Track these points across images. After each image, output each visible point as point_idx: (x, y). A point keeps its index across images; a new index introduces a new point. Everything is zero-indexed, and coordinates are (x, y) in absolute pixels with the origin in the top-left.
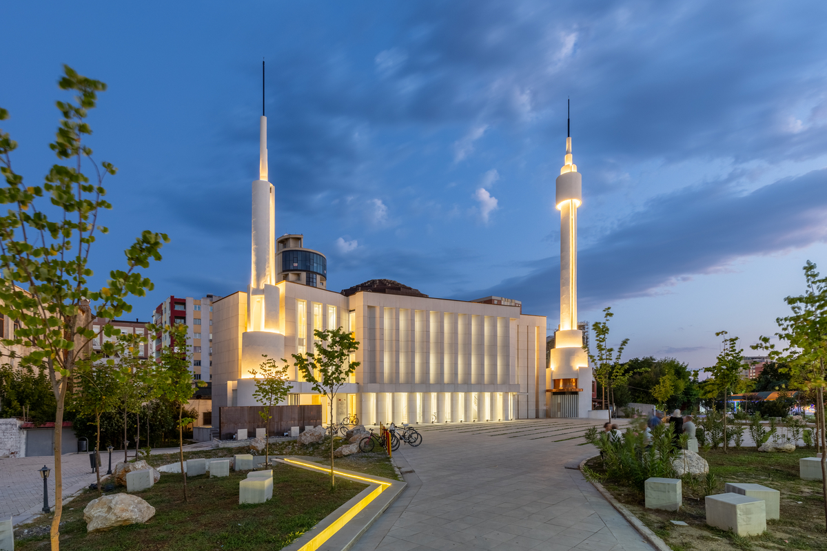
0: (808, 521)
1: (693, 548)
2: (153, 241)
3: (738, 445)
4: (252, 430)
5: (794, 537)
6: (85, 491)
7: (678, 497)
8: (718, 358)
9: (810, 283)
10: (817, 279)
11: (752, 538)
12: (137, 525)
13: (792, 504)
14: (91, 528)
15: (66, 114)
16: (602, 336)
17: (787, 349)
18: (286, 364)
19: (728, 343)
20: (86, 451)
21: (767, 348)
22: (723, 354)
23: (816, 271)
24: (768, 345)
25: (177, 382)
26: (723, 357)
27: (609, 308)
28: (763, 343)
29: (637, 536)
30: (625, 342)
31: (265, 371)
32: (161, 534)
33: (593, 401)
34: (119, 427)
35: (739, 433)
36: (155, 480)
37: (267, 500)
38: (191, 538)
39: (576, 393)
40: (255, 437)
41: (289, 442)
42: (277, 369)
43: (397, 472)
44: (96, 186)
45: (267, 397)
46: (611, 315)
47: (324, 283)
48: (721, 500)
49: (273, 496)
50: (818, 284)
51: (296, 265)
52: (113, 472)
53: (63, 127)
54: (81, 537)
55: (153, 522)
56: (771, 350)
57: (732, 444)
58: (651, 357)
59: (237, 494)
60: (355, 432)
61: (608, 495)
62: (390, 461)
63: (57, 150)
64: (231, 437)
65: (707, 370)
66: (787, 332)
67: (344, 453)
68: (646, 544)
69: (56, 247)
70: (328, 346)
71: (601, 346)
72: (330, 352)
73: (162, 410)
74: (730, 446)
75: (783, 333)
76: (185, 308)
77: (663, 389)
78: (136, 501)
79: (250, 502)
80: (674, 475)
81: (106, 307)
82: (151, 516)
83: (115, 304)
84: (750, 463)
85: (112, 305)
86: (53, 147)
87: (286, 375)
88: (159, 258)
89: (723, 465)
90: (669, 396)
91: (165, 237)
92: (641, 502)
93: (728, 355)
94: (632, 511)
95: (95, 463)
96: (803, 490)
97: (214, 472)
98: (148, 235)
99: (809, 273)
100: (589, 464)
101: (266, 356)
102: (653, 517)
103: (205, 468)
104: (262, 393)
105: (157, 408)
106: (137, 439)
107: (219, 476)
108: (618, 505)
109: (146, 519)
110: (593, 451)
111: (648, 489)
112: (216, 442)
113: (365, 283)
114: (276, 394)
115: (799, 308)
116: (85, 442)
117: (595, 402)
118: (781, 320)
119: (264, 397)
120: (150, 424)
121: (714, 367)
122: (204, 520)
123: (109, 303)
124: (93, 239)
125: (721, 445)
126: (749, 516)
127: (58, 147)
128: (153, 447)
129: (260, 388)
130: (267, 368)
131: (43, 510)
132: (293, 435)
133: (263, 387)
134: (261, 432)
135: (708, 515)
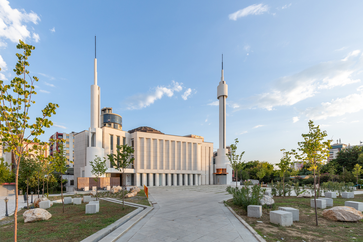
0: (310, 222)
1: (264, 230)
2: (52, 107)
3: (289, 195)
4: (91, 187)
5: (303, 227)
6: (22, 209)
7: (260, 212)
8: (281, 160)
9: (311, 129)
10: (313, 127)
11: (287, 227)
12: (45, 220)
13: (305, 216)
14: (26, 221)
15: (20, 58)
16: (234, 150)
17: (302, 155)
18: (105, 159)
19: (285, 154)
20: (21, 195)
21: (294, 154)
22: (283, 159)
23: (313, 124)
24: (295, 153)
25: (60, 165)
26: (283, 160)
27: (237, 139)
28: (293, 152)
29: (243, 226)
30: (243, 153)
31: (96, 162)
32: (54, 224)
33: (233, 178)
34: (35, 185)
35: (290, 191)
36: (51, 205)
37: (97, 212)
38: (66, 225)
39: (226, 175)
40: (92, 190)
41: (106, 192)
42: (101, 161)
43: (150, 203)
44: (31, 85)
45: (97, 172)
46: (238, 142)
47: (121, 128)
48: (275, 212)
49: (99, 211)
50: (314, 129)
51: (109, 120)
52: (33, 202)
53: (18, 63)
54: (22, 225)
55: (51, 220)
56: (296, 155)
57: (287, 194)
58: (258, 161)
59: (85, 210)
60: (134, 188)
61: (234, 212)
62: (147, 200)
63: (16, 72)
64: (82, 190)
65: (277, 165)
66: (302, 148)
67: (129, 196)
68: (246, 229)
69: (16, 108)
70: (122, 152)
71: (233, 154)
72: (122, 154)
73: (53, 179)
74: (286, 195)
75: (300, 148)
76: (62, 137)
77: (261, 173)
78: (44, 211)
79: (90, 213)
80: (260, 204)
81: (35, 131)
82: (50, 217)
83: (38, 130)
84: (292, 202)
85: (37, 131)
86: (15, 70)
87: (105, 164)
88: (55, 113)
89: (282, 202)
90: (263, 176)
91: (57, 105)
92: (246, 215)
93: (285, 159)
94: (242, 218)
95: (26, 199)
96: (311, 211)
97: (75, 203)
98: (51, 105)
99: (310, 125)
100: (228, 201)
101: (97, 156)
102: (250, 220)
103: (71, 201)
104: (95, 171)
105: (51, 177)
106: (43, 190)
107: (77, 204)
108: (237, 216)
109: (48, 218)
110: (231, 197)
111: (248, 209)
112: (75, 192)
113: (138, 128)
114: (101, 171)
115: (307, 139)
116: (21, 191)
117: (234, 178)
118: (300, 143)
119: (96, 172)
120: (48, 184)
121: (280, 164)
122: (71, 219)
123: (36, 130)
124: (30, 105)
125: (282, 195)
126: (286, 219)
127: (17, 70)
128: (49, 194)
129: (94, 169)
130: (97, 161)
131: (6, 215)
132: (108, 190)
133: (96, 168)
134: (94, 188)
135: (270, 219)
